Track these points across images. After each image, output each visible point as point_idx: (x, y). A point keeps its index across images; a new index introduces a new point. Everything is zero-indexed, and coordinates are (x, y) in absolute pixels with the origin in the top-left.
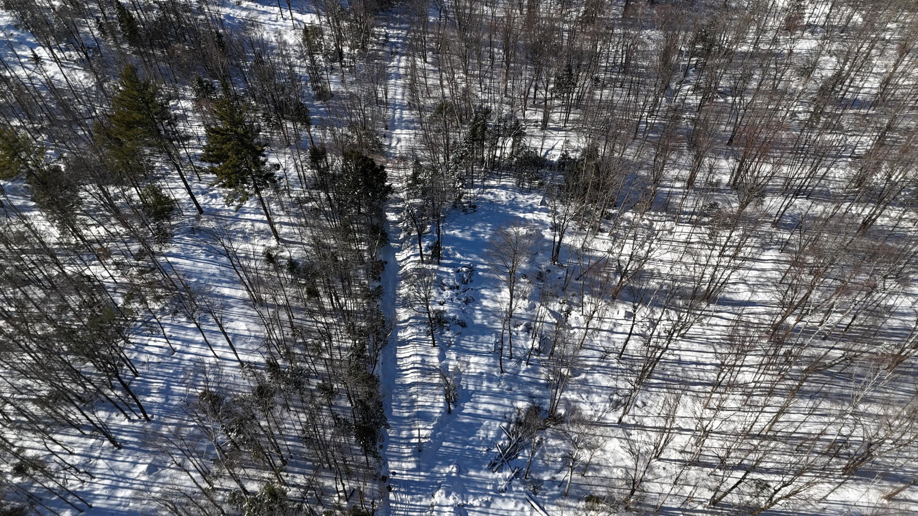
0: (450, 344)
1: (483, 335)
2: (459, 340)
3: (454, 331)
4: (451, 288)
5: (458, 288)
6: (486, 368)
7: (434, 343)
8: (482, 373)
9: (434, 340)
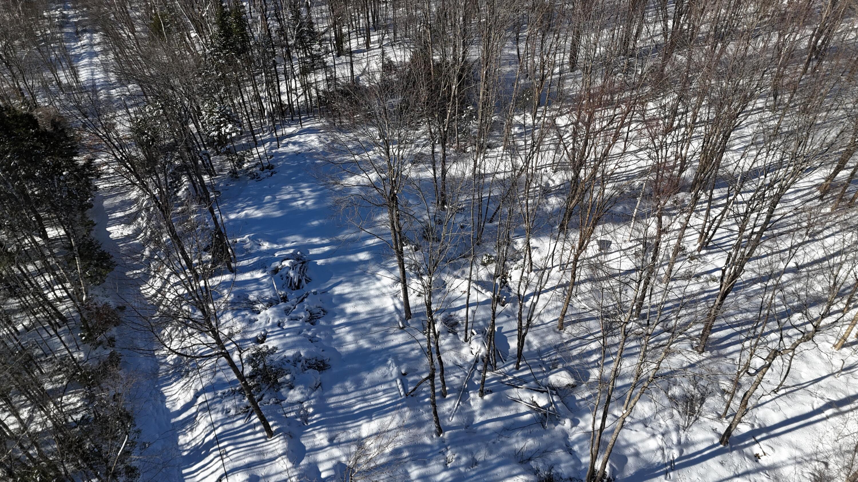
0: (306, 417)
1: (370, 369)
2: (322, 399)
3: (306, 383)
4: (271, 303)
5: (285, 299)
6: (402, 435)
7: (267, 428)
8: (397, 452)
9: (264, 421)
